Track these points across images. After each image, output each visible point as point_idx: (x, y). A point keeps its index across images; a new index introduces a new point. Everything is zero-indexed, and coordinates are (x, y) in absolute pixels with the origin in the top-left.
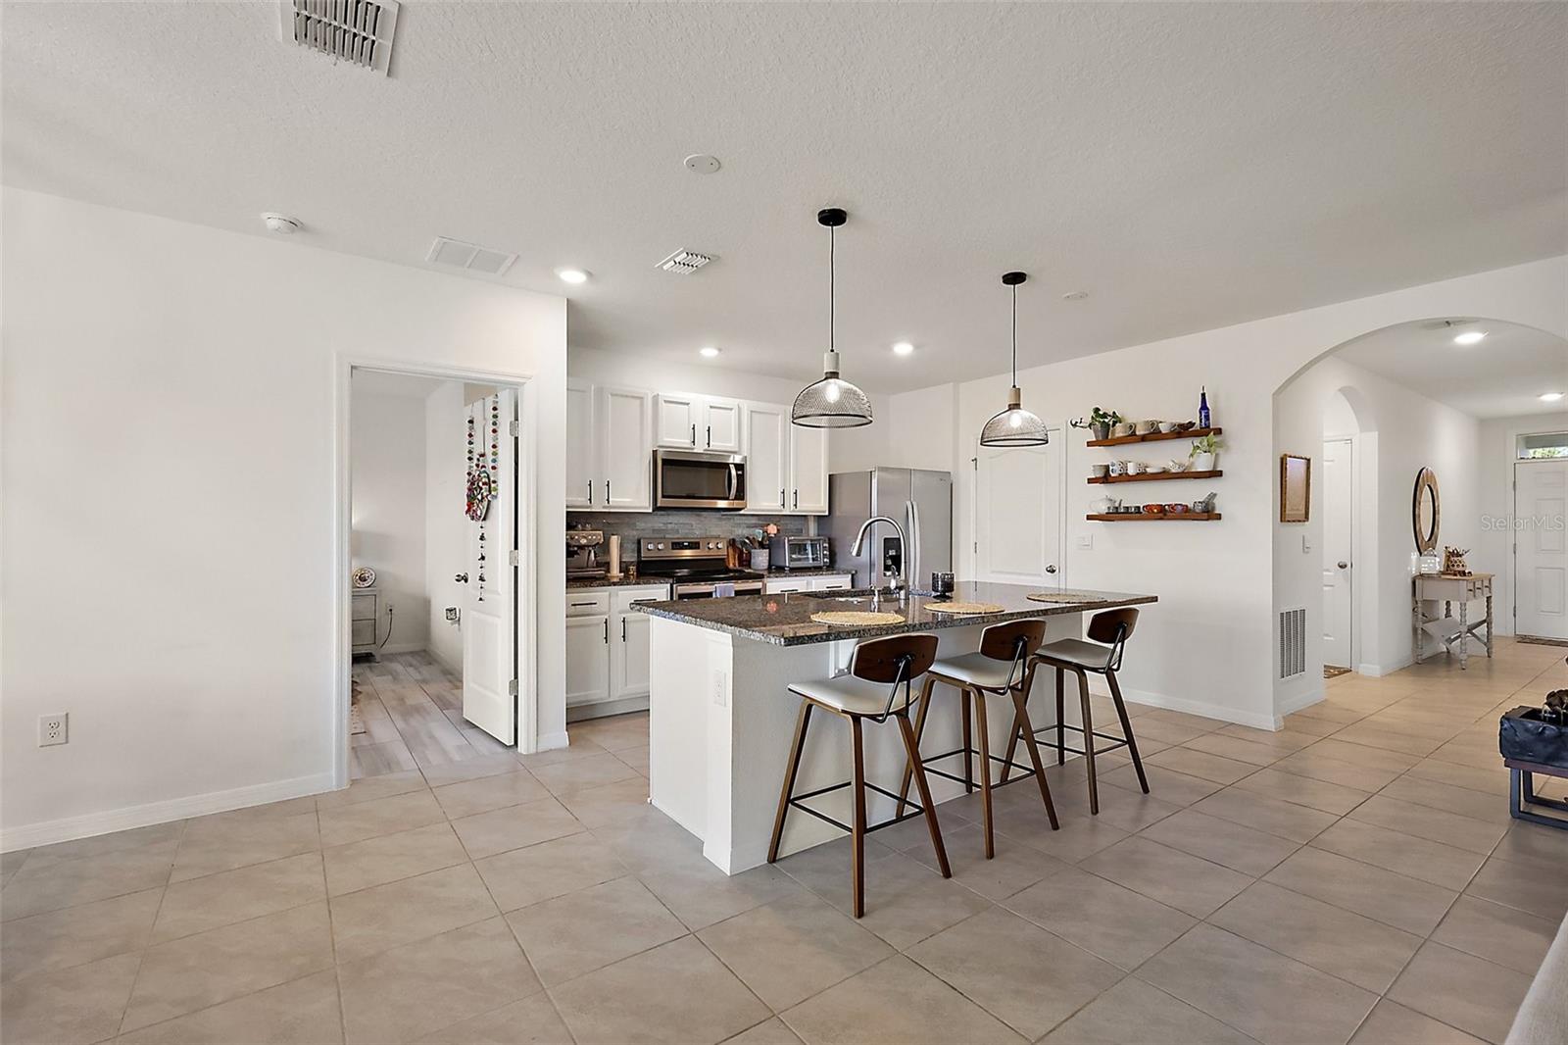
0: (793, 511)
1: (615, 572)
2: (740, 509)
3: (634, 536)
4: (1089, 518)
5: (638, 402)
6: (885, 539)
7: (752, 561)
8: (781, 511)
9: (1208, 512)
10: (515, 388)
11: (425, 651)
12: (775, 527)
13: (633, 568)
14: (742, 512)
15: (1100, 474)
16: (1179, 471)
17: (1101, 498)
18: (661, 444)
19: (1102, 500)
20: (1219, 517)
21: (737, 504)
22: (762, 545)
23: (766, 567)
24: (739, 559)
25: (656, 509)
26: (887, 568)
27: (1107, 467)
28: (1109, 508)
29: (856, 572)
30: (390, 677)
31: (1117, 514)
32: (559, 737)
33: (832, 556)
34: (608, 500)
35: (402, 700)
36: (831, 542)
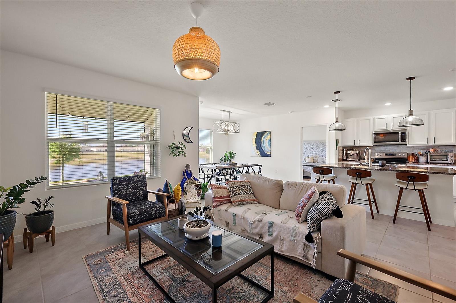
7: (419, 160)
8: (427, 144)
18: (376, 129)
21: (402, 143)
24: (414, 158)
25: (376, 145)
34: (359, 144)
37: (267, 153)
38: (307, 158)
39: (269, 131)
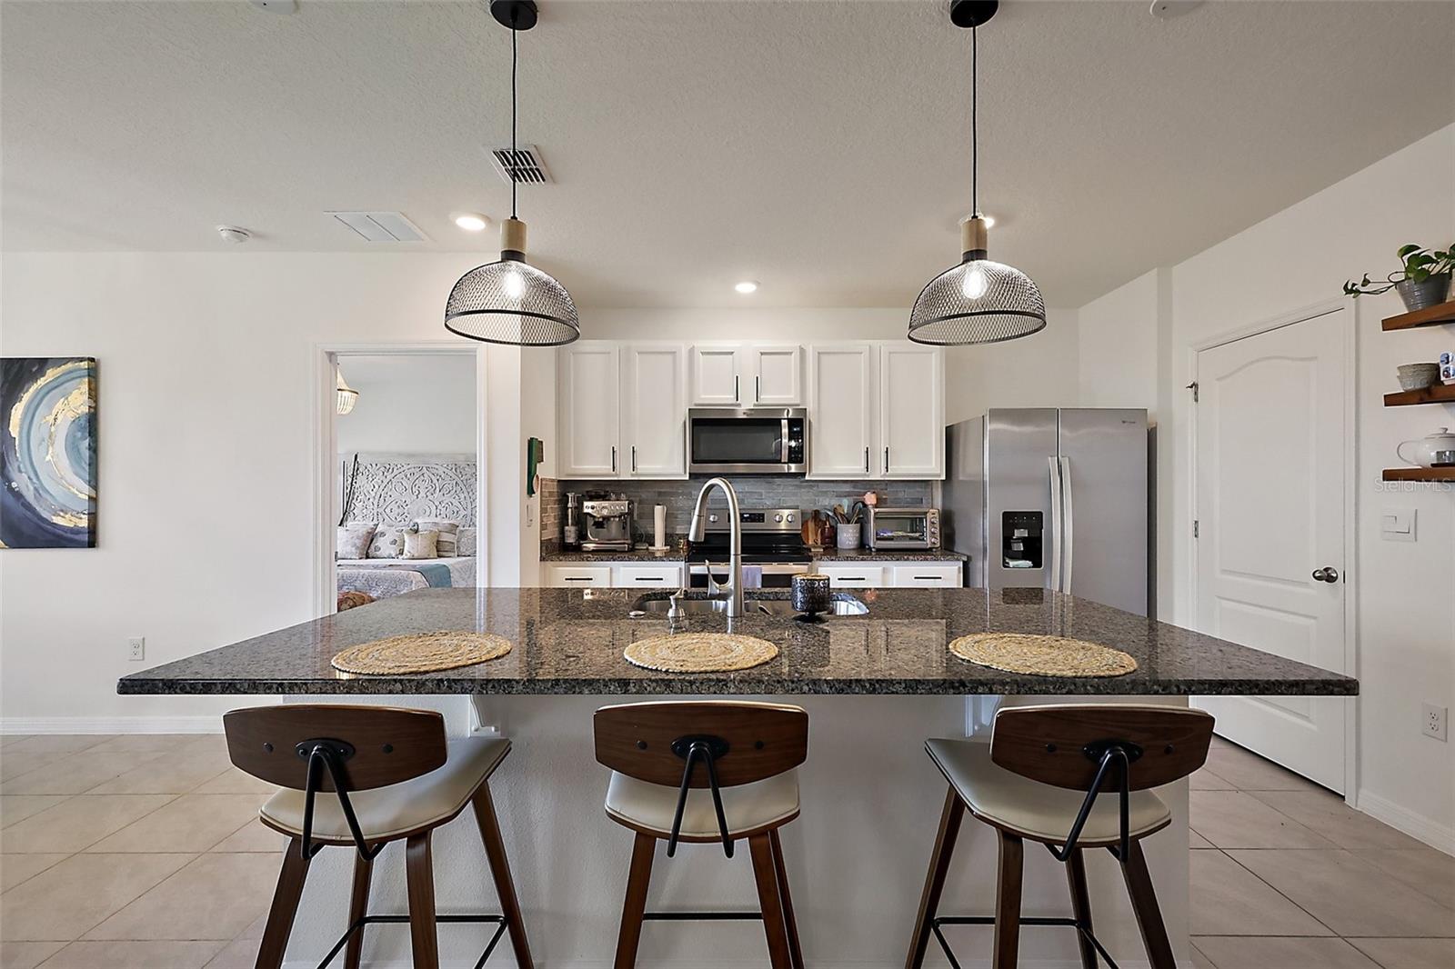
0: (883, 475)
2: (805, 475)
3: (690, 506)
4: (1387, 475)
5: (670, 357)
6: (1004, 513)
7: (838, 538)
8: (865, 475)
12: (873, 496)
13: (682, 543)
14: (806, 478)
15: (1415, 384)
18: (698, 402)
21: (793, 468)
22: (852, 519)
23: (852, 546)
24: (822, 534)
27: (1434, 370)
37: (56, 520)
38: (406, 537)
39: (81, 360)
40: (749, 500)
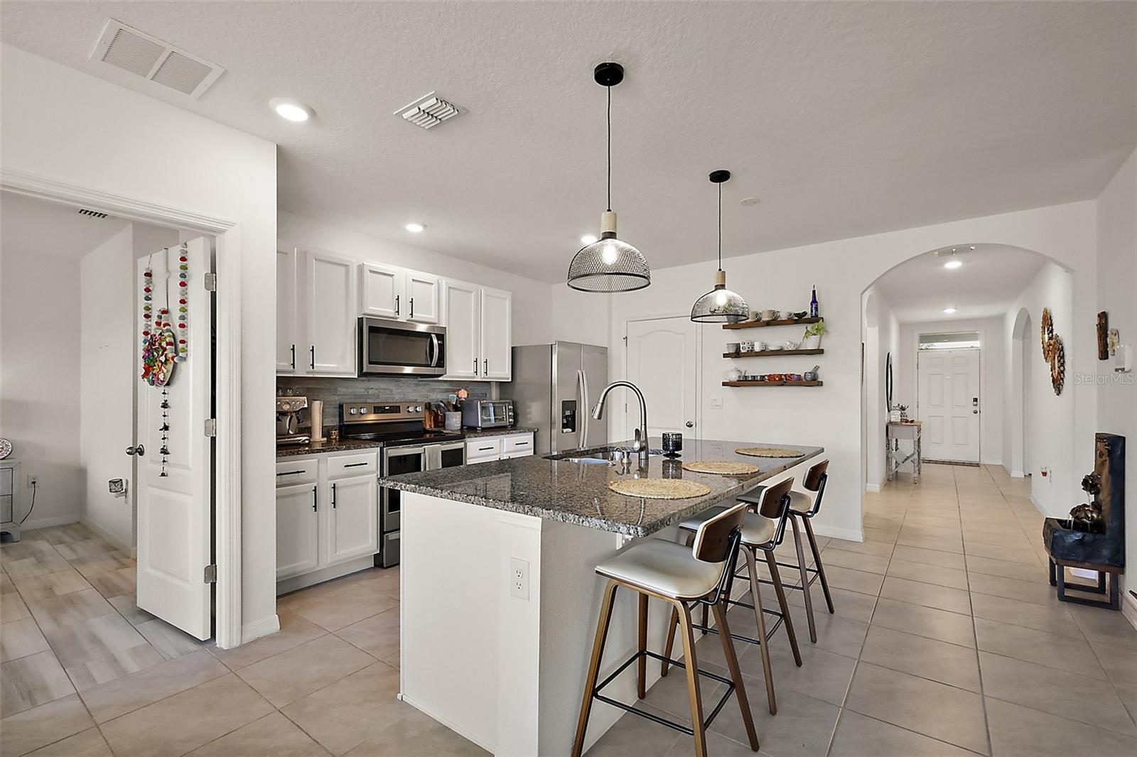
0: (484, 378)
1: (318, 436)
2: (440, 376)
3: (336, 401)
4: (724, 384)
5: (343, 269)
6: (563, 402)
7: (447, 422)
8: (474, 378)
9: (813, 381)
10: (211, 234)
11: (78, 523)
12: (466, 392)
13: (335, 434)
14: (440, 378)
15: (732, 351)
16: (794, 349)
17: (732, 369)
18: (366, 312)
19: (731, 371)
20: (821, 384)
21: (438, 371)
22: (456, 408)
23: (459, 428)
24: (435, 421)
25: (362, 373)
26: (565, 426)
27: (738, 346)
28: (739, 377)
29: (538, 430)
30: (32, 560)
31: (745, 382)
32: (267, 620)
33: (515, 417)
34: (313, 365)
35: (49, 590)
36: (514, 404)
40: (383, 396)
